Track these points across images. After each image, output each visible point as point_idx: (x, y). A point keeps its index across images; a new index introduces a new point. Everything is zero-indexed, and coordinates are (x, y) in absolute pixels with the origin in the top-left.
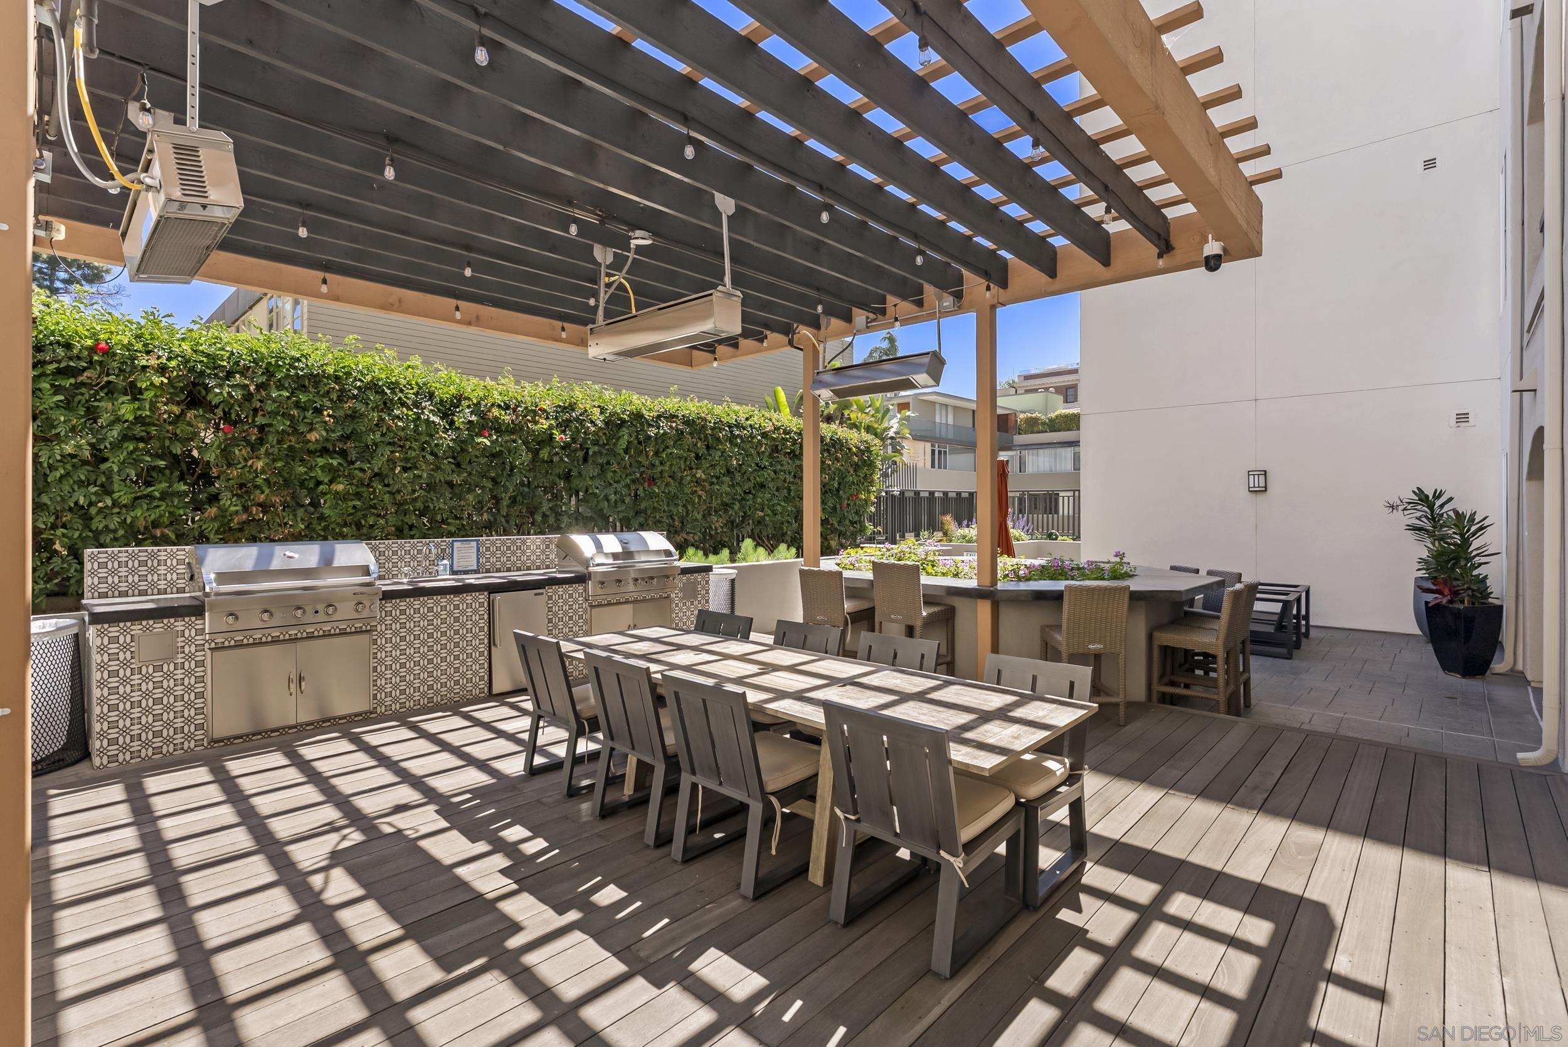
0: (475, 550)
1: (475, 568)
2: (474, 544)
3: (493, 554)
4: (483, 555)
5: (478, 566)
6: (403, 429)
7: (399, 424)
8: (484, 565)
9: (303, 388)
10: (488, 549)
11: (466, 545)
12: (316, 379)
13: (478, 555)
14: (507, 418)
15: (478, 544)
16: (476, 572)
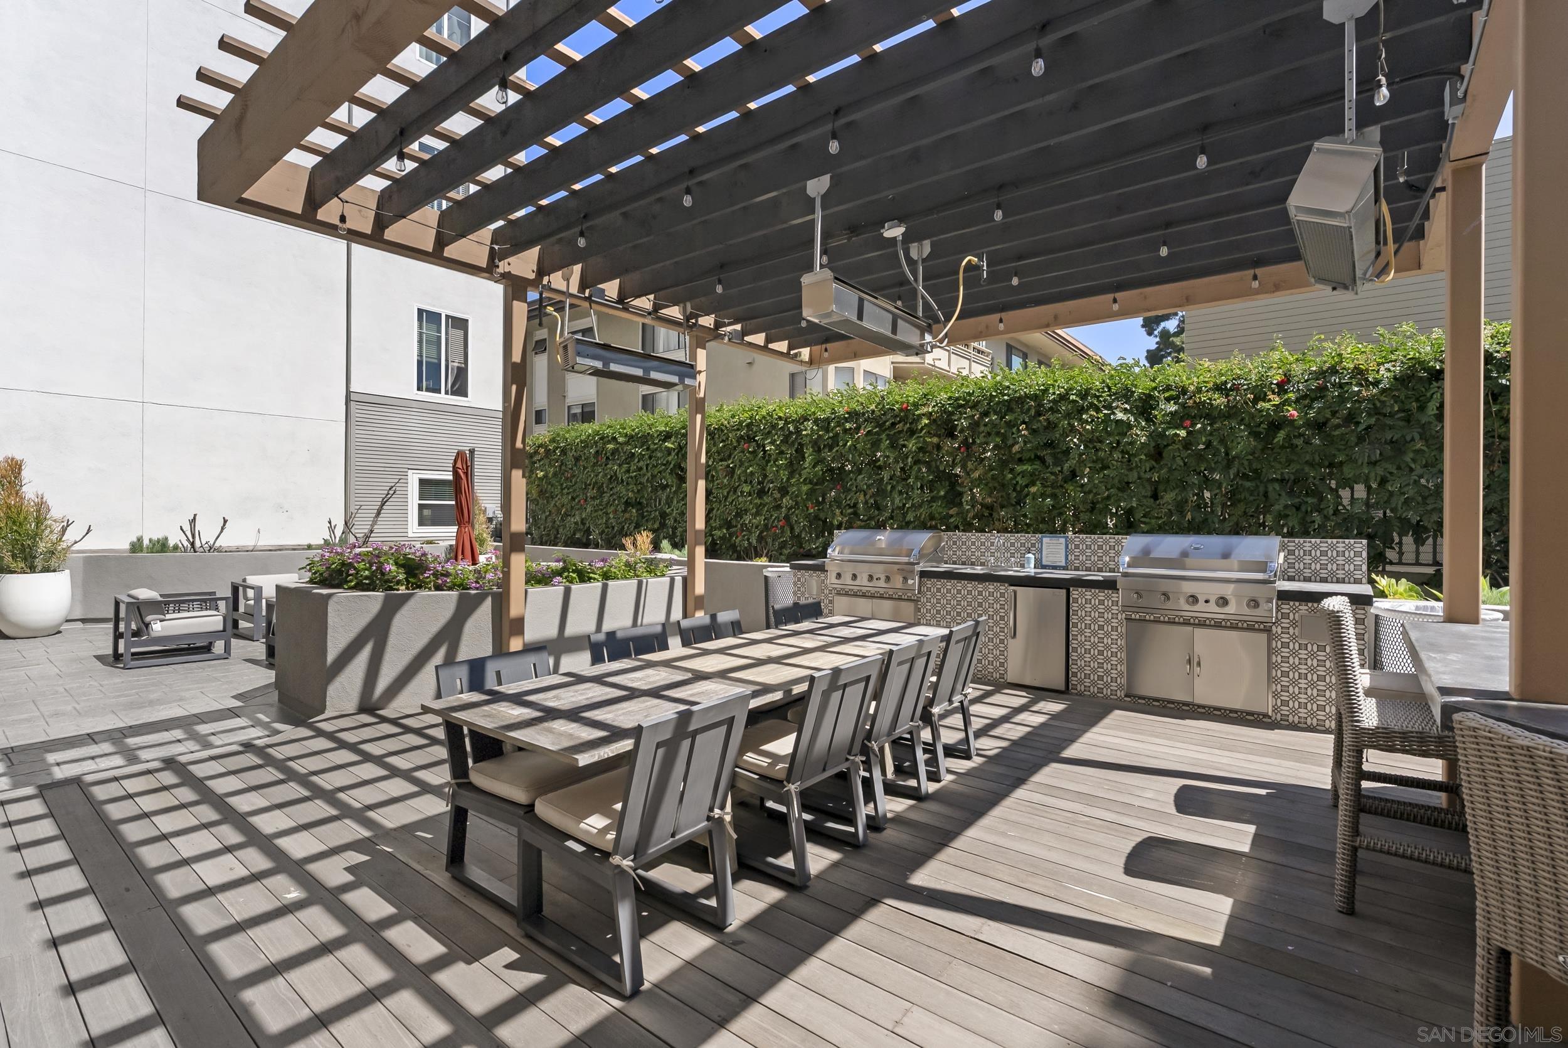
0: (1063, 547)
1: (1063, 564)
2: (1063, 540)
3: (1083, 552)
4: (1072, 552)
5: (1066, 563)
6: (1093, 431)
7: (1088, 427)
8: (1072, 563)
9: (1010, 410)
10: (1077, 546)
11: (1054, 541)
12: (1021, 400)
13: (1066, 552)
14: (1219, 400)
15: (1066, 541)
16: (1065, 568)
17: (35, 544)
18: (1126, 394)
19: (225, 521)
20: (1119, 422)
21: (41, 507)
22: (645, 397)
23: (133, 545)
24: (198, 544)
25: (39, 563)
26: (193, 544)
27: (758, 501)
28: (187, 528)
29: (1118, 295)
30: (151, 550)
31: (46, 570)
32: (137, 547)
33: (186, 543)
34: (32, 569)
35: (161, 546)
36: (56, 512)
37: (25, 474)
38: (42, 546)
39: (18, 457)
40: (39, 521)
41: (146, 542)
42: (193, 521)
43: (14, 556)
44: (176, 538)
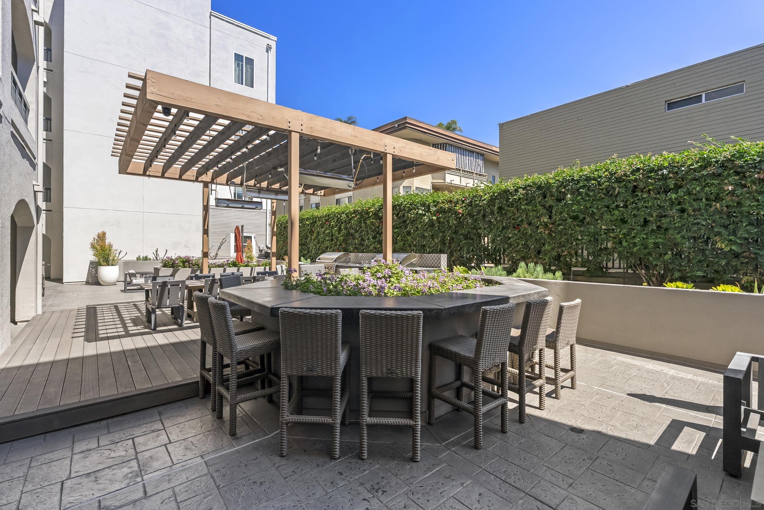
17: (108, 258)
18: (423, 205)
19: (167, 251)
20: (420, 214)
21: (110, 246)
22: (337, 200)
23: (137, 258)
24: (158, 258)
25: (110, 263)
26: (157, 258)
27: (330, 243)
28: (155, 253)
29: (405, 170)
30: (143, 260)
31: (113, 265)
32: (138, 259)
33: (155, 258)
34: (108, 265)
35: (146, 259)
36: (114, 248)
37: (107, 236)
38: (111, 258)
39: (105, 231)
40: (110, 250)
41: (141, 257)
42: (157, 251)
43: (103, 261)
44: (151, 256)
